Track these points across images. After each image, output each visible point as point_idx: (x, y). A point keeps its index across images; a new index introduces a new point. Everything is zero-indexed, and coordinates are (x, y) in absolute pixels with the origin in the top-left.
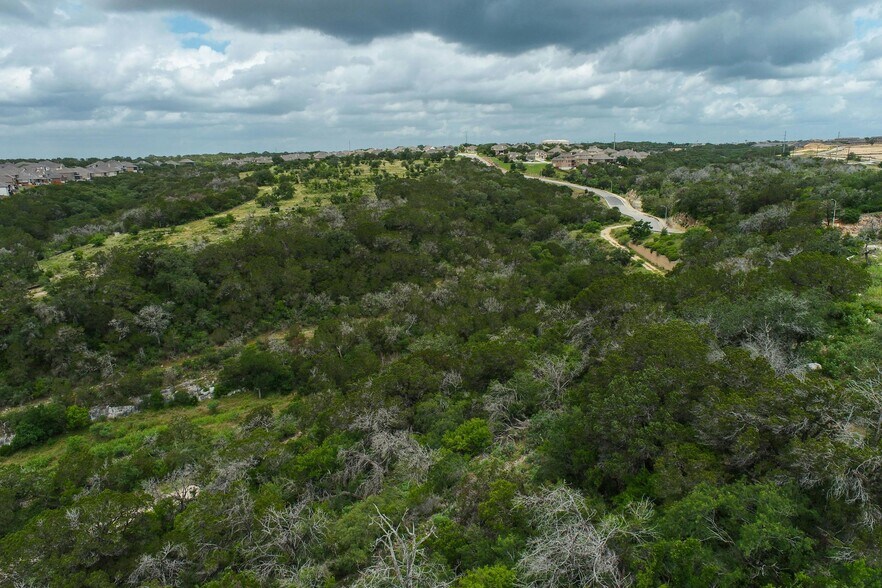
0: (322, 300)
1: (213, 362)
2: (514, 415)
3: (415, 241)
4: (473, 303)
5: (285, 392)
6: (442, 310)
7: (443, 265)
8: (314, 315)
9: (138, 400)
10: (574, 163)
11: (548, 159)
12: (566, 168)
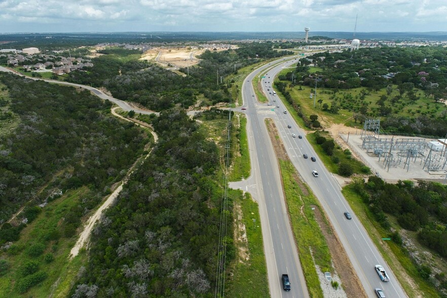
9: (46, 201)
10: (64, 71)
11: (46, 68)
12: (61, 74)
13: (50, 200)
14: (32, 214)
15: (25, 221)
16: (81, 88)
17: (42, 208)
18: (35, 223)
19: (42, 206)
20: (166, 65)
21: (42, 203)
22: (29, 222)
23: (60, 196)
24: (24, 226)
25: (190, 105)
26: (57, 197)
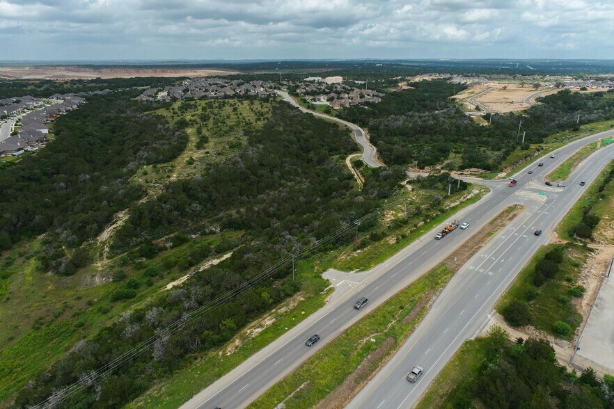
0: (244, 198)
1: (217, 221)
2: (309, 232)
3: (271, 171)
4: (295, 199)
5: (241, 229)
6: (285, 201)
7: (283, 181)
8: (242, 203)
9: (199, 233)
10: (341, 105)
11: (328, 100)
12: (337, 108)
13: (204, 234)
14: (179, 241)
15: (169, 244)
16: (346, 126)
17: (192, 238)
18: (176, 250)
19: (194, 236)
20: (473, 107)
21: (194, 234)
22: (172, 247)
23: (215, 233)
24: (166, 249)
25: (428, 165)
26: (212, 233)
